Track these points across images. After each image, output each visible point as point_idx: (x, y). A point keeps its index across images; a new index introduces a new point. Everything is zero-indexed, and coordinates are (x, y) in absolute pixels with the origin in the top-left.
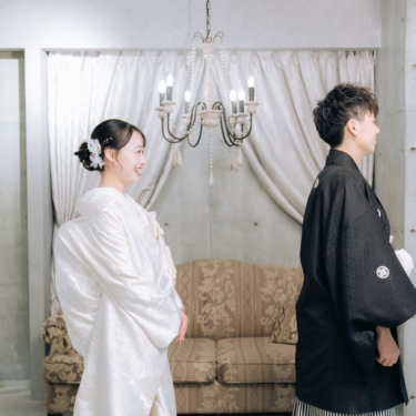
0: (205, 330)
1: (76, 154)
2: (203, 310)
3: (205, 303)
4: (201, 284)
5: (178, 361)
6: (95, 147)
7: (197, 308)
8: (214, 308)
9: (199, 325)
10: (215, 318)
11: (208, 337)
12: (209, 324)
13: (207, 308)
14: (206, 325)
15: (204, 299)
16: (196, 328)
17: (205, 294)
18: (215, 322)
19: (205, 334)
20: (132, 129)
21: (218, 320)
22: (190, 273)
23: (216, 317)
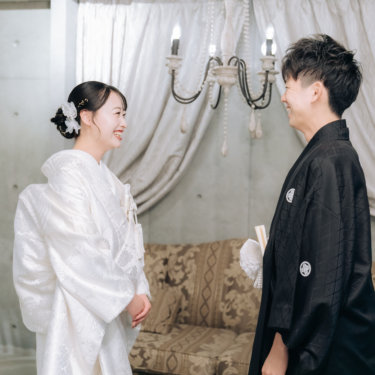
0: (228, 320)
1: (53, 120)
2: (227, 297)
3: (230, 288)
4: (229, 267)
5: (173, 352)
6: (70, 111)
7: (221, 294)
8: (239, 296)
9: (221, 314)
10: (239, 307)
11: (230, 327)
12: (232, 313)
13: (231, 295)
14: (228, 314)
15: (230, 284)
16: (216, 317)
17: (231, 279)
18: (238, 313)
19: (227, 325)
20: (109, 89)
21: (242, 310)
22: (218, 254)
23: (241, 306)
